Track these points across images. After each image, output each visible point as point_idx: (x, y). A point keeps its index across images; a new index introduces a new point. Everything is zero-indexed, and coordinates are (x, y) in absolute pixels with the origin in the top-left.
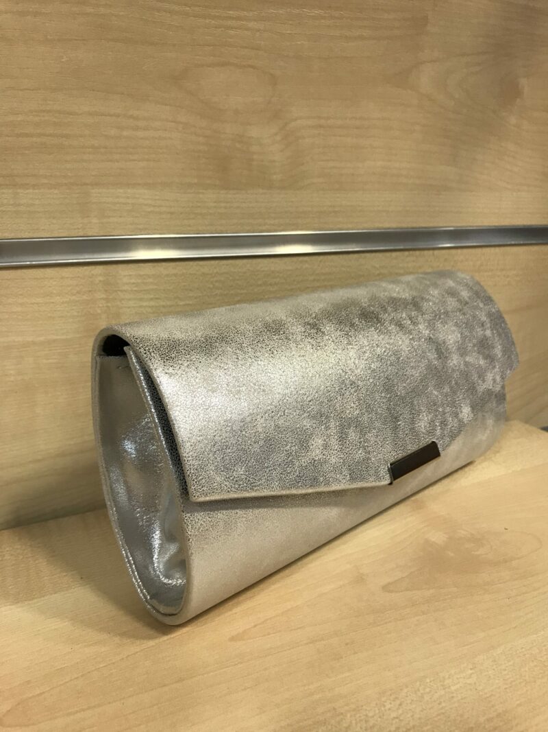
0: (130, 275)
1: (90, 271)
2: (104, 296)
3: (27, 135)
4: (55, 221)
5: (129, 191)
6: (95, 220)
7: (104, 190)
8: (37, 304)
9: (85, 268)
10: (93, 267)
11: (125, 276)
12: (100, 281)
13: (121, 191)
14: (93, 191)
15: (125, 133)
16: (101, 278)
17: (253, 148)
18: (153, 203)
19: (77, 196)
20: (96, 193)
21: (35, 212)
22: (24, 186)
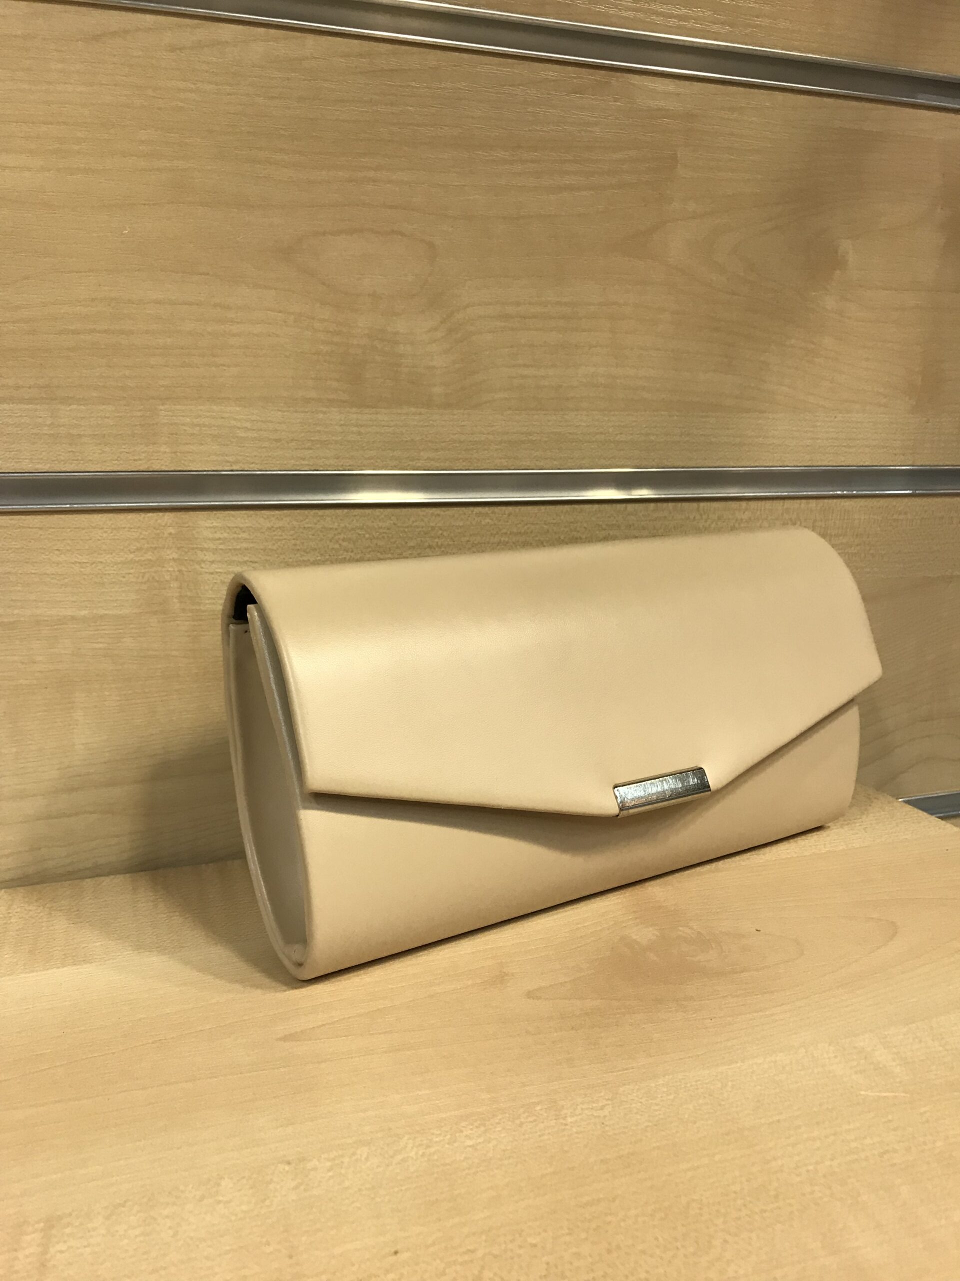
0: (214, 527)
1: (157, 520)
2: (175, 556)
3: (72, 332)
4: (107, 449)
5: (215, 407)
6: (164, 448)
7: (178, 407)
8: (80, 563)
9: (150, 515)
10: (161, 514)
11: (207, 527)
12: (170, 534)
13: (204, 408)
14: (163, 408)
15: (210, 328)
16: (172, 530)
17: (401, 349)
18: (248, 425)
19: (139, 414)
20: (165, 410)
21: (79, 436)
22: (66, 401)
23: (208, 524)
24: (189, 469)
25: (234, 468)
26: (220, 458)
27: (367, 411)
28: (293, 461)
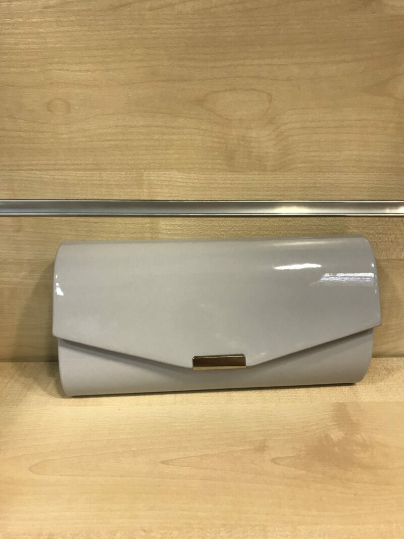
0: (166, 224)
1: (142, 221)
2: (150, 236)
3: (107, 140)
4: (122, 190)
5: (167, 173)
6: (145, 190)
7: (152, 172)
9: (139, 218)
10: (144, 218)
11: (163, 224)
12: (148, 227)
13: (162, 173)
14: (145, 173)
15: (165, 137)
16: (148, 225)
17: (253, 144)
18: (182, 180)
19: (135, 175)
20: (146, 174)
21: (111, 185)
22: (105, 170)
23: (163, 223)
24: (155, 199)
25: (175, 199)
26: (168, 195)
27: (235, 173)
28: (201, 197)
